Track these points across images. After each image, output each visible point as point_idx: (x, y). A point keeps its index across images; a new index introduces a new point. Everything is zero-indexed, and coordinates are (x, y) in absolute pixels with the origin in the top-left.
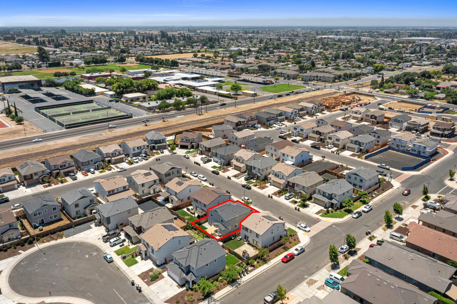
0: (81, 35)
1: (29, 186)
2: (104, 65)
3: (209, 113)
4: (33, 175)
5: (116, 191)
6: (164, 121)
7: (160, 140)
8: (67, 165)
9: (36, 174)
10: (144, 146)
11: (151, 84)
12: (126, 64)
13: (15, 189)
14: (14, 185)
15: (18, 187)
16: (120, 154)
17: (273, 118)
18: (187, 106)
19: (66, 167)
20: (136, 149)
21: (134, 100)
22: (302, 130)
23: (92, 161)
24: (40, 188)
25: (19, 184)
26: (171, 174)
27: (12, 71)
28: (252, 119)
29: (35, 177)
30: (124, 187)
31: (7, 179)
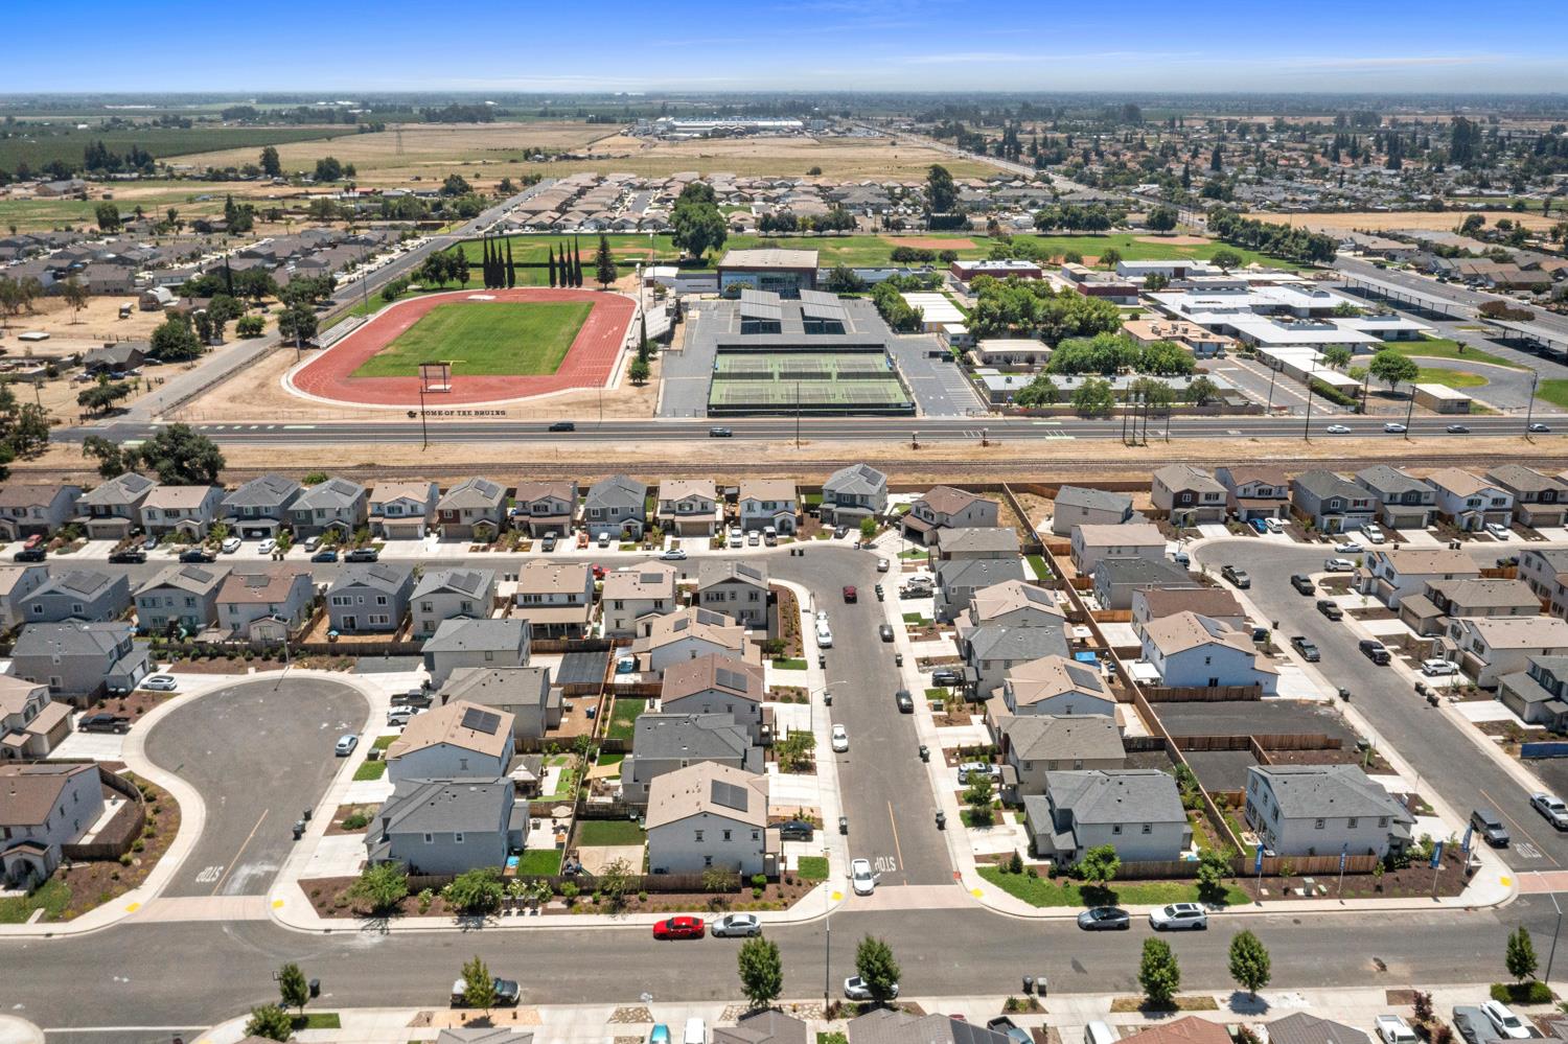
0: (1178, 124)
1: (448, 538)
2: (1095, 236)
3: (1173, 443)
4: (462, 514)
5: (545, 600)
6: (985, 444)
7: (853, 497)
8: (552, 508)
9: (468, 513)
10: (786, 504)
11: (1095, 315)
12: (1173, 236)
13: (416, 537)
14: (415, 527)
15: (427, 534)
17: (1358, 507)
18: (1121, 405)
19: (549, 513)
20: (758, 507)
21: (994, 360)
22: (1390, 573)
23: (614, 511)
24: (462, 550)
25: (430, 528)
26: (727, 596)
27: (824, 233)
28: (1265, 494)
29: (465, 521)
30: (572, 597)
31: (406, 509)
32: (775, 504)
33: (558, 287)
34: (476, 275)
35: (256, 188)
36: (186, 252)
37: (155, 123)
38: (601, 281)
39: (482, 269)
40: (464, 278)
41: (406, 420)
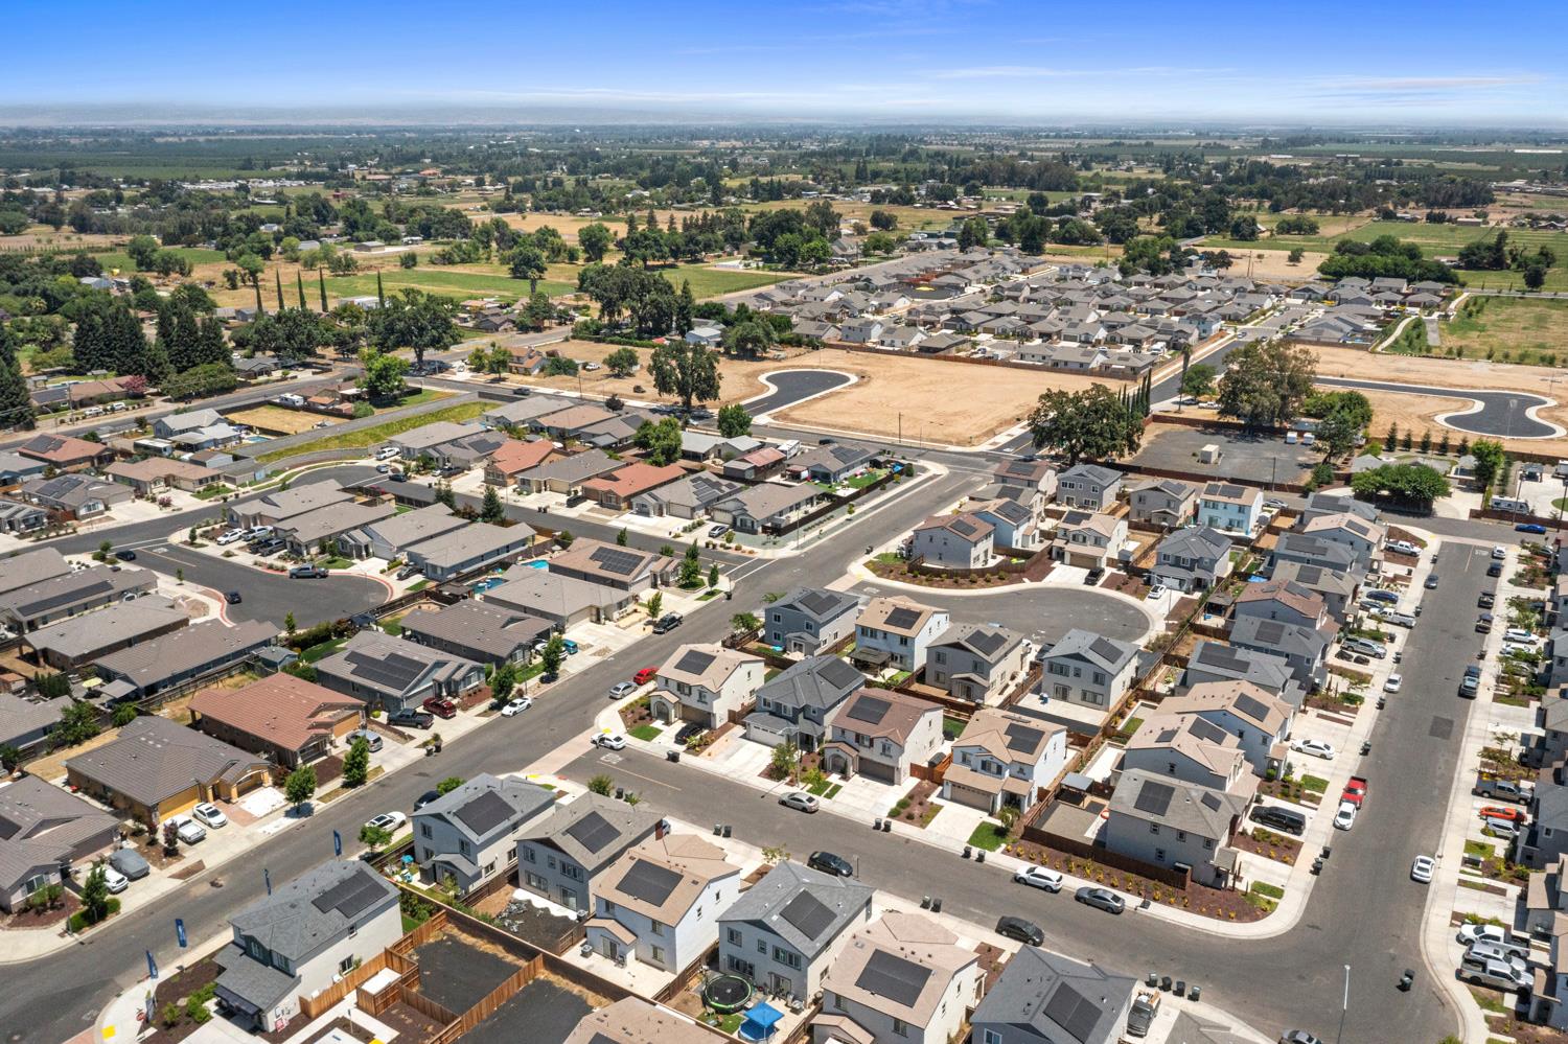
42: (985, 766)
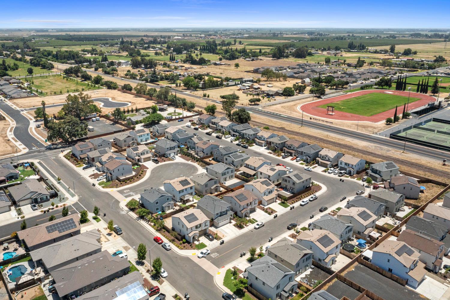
8: (292, 148)
9: (273, 143)
10: (352, 166)
16: (329, 160)
19: (291, 149)
20: (343, 164)
23: (305, 153)
31: (263, 139)
32: (349, 164)
33: (419, 92)
34: (394, 85)
35: (383, 56)
36: (333, 71)
37: (387, 37)
38: (432, 93)
39: (396, 84)
40: (390, 86)
41: (309, 120)
42: (269, 193)
